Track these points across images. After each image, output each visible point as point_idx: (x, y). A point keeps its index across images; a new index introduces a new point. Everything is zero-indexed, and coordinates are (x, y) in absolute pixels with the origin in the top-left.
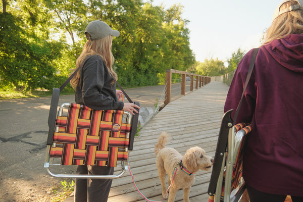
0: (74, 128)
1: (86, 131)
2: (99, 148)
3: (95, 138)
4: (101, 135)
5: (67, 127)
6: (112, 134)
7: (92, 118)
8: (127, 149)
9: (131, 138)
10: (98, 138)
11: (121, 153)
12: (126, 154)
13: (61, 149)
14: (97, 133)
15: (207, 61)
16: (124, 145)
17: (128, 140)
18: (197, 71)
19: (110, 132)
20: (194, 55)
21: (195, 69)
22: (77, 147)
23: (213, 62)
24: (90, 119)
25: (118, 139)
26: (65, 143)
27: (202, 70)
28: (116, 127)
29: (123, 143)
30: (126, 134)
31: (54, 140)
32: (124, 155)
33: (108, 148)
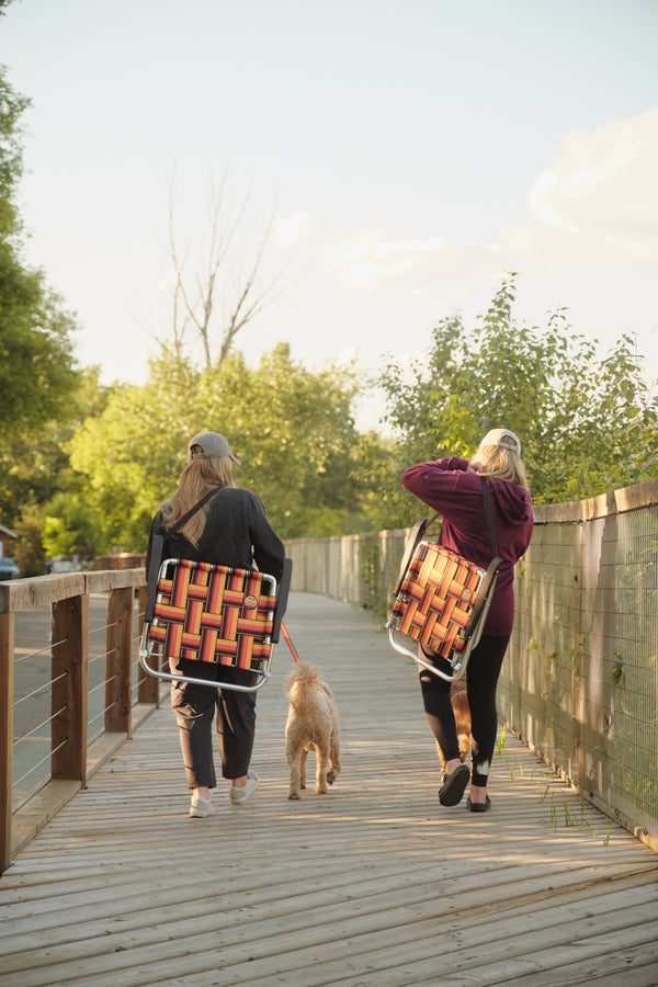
0: (183, 600)
1: (200, 605)
2: (222, 635)
3: (215, 617)
4: (225, 613)
5: (172, 598)
6: (243, 614)
7: (211, 584)
8: (268, 639)
9: (277, 621)
10: (220, 618)
11: (258, 647)
12: (267, 648)
13: (164, 631)
14: (218, 610)
15: (179, 376)
16: (264, 634)
17: (271, 625)
18: (79, 484)
19: (241, 610)
20: (61, 324)
21: (63, 461)
22: (187, 630)
23: (239, 386)
24: (207, 585)
25: (255, 621)
26: (169, 621)
27: (134, 475)
28: (249, 601)
29: (262, 630)
30: (266, 615)
31: (154, 615)
32: (262, 651)
33: (237, 636)
